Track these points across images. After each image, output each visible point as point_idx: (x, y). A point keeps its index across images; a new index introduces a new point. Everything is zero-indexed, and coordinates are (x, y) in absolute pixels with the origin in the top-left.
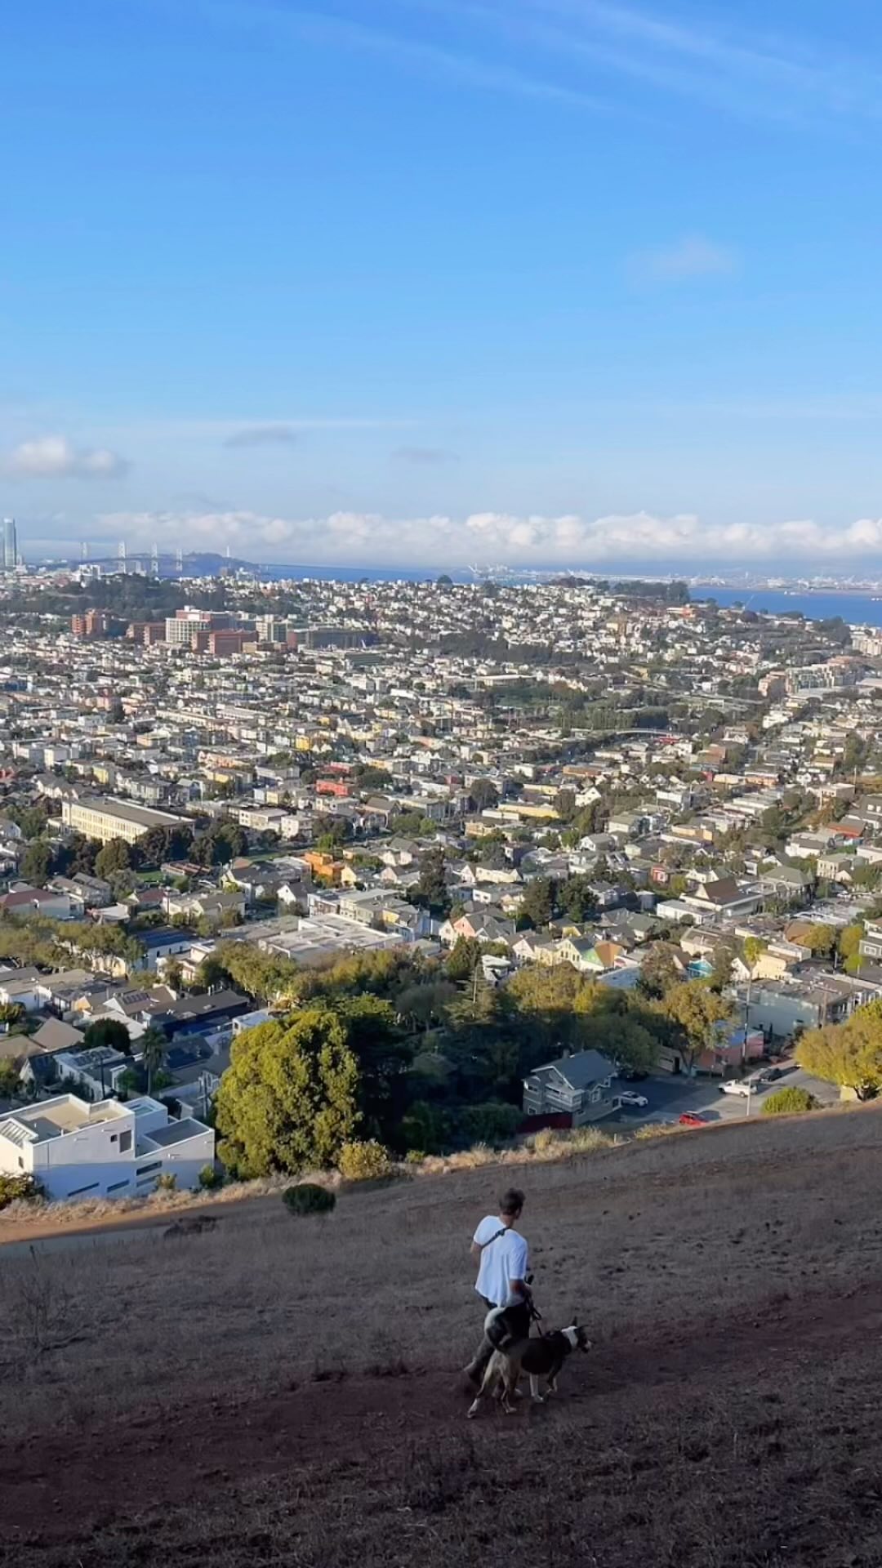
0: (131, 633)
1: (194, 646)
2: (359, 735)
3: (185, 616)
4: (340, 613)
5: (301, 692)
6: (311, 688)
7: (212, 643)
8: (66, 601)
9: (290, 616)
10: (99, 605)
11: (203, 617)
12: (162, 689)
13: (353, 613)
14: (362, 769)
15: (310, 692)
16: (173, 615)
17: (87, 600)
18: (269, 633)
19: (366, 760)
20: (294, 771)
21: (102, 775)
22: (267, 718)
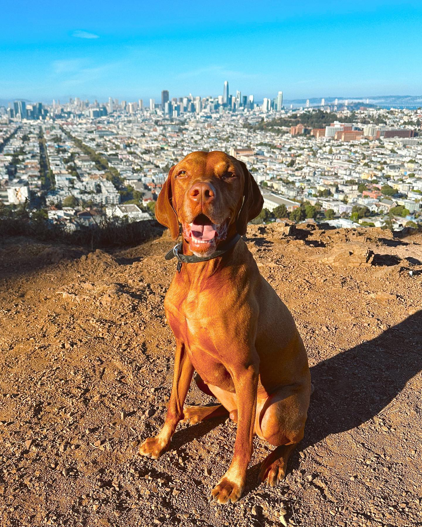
0: (312, 134)
1: (336, 138)
2: (392, 173)
3: (334, 125)
4: (405, 123)
5: (374, 156)
6: (379, 154)
7: (343, 137)
8: (290, 122)
9: (380, 125)
10: (303, 123)
11: (341, 125)
12: (315, 155)
13: (411, 123)
14: (387, 187)
15: (378, 156)
16: (329, 125)
17: (299, 121)
18: (369, 132)
19: (390, 184)
20: (355, 187)
21: (276, 186)
22: (353, 166)
